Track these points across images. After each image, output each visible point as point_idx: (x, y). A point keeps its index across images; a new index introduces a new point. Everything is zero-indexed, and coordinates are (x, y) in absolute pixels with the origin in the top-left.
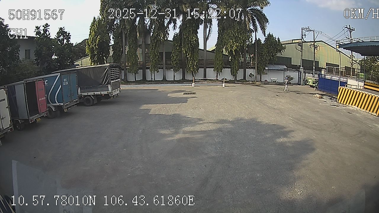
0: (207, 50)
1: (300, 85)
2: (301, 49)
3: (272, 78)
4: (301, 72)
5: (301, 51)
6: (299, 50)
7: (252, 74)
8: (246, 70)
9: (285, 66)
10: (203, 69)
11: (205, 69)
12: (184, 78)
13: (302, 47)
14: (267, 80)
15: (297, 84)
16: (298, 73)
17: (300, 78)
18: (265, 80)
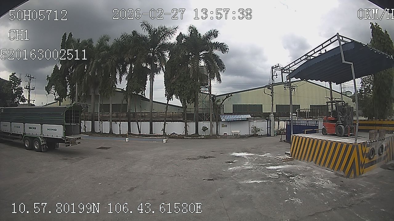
0: (153, 100)
1: (270, 136)
2: (271, 93)
3: (233, 130)
4: (271, 120)
5: (271, 96)
6: (268, 94)
7: (206, 127)
8: (199, 123)
9: (249, 115)
13: (273, 91)
14: (226, 134)
15: (267, 135)
16: (267, 122)
17: (270, 128)
18: (224, 134)
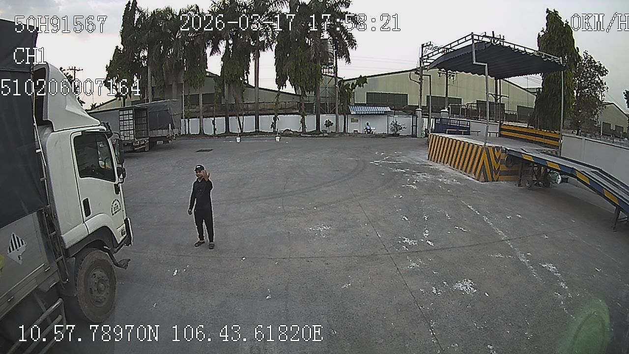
0: (259, 87)
1: (416, 137)
2: (420, 80)
4: (417, 116)
5: (420, 83)
6: (415, 81)
7: (330, 122)
8: (321, 116)
9: (388, 108)
10: (254, 117)
11: (257, 116)
12: (227, 131)
13: (421, 76)
14: (357, 131)
15: (411, 136)
16: (412, 118)
17: (416, 126)
